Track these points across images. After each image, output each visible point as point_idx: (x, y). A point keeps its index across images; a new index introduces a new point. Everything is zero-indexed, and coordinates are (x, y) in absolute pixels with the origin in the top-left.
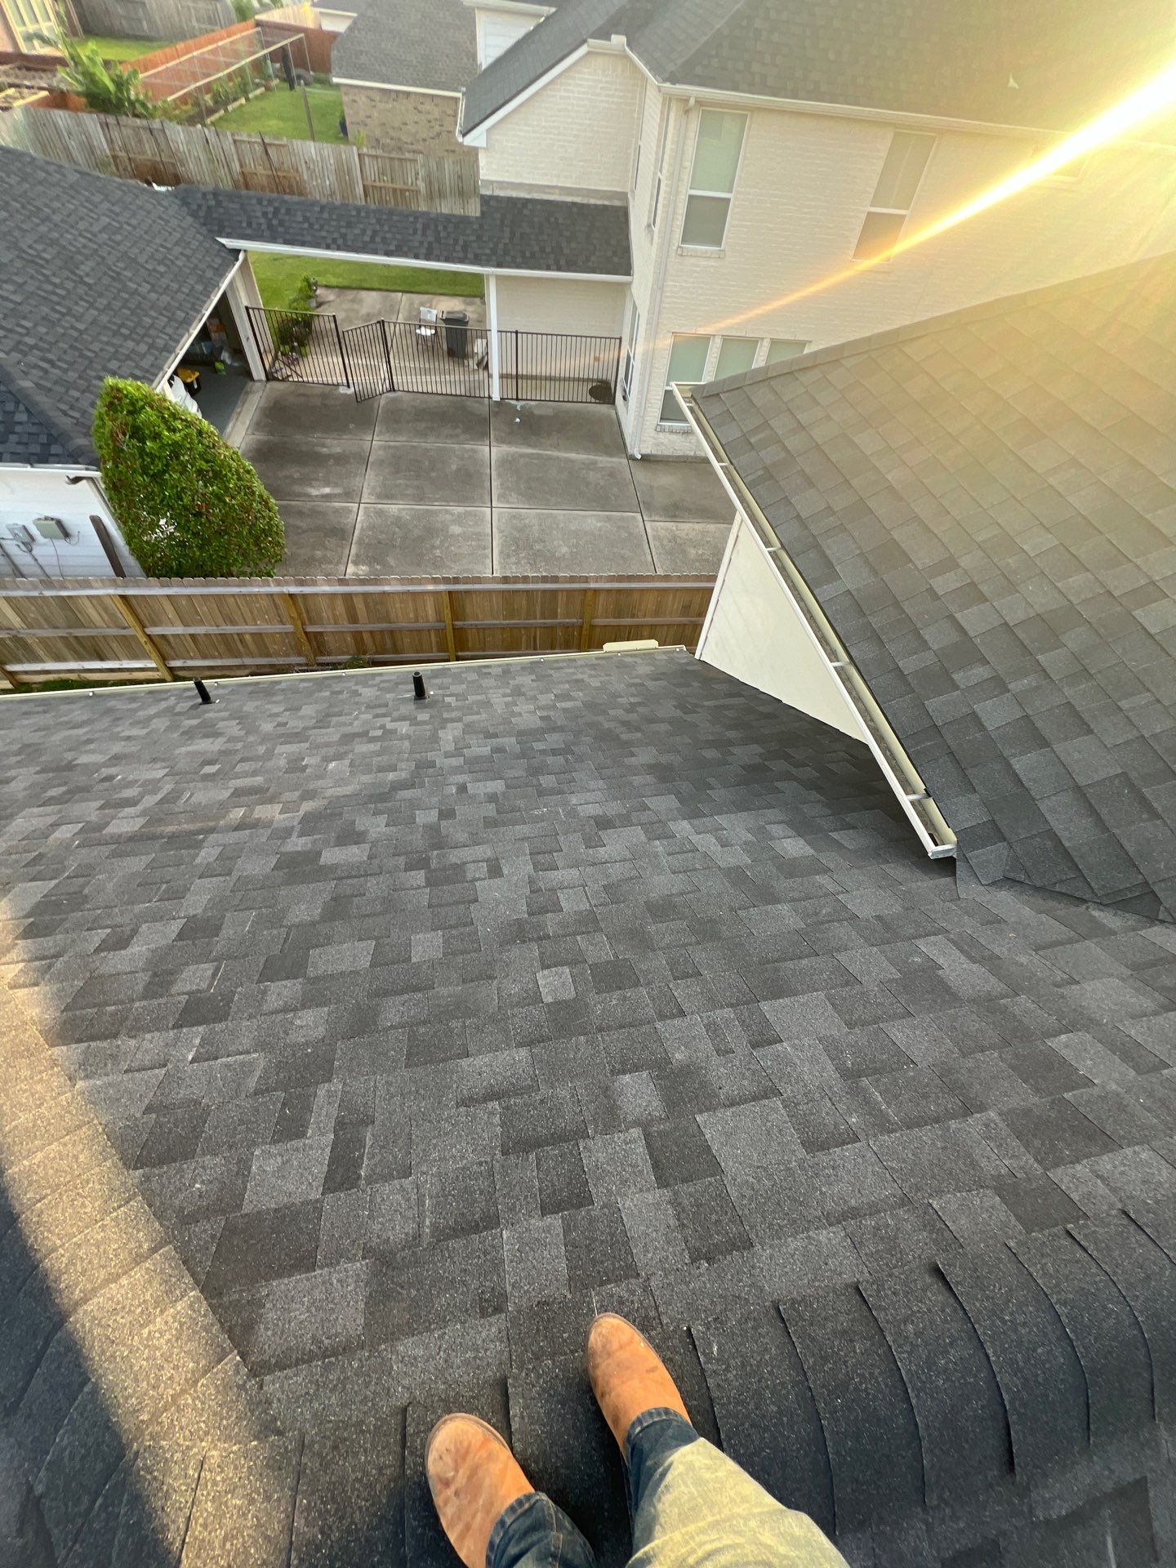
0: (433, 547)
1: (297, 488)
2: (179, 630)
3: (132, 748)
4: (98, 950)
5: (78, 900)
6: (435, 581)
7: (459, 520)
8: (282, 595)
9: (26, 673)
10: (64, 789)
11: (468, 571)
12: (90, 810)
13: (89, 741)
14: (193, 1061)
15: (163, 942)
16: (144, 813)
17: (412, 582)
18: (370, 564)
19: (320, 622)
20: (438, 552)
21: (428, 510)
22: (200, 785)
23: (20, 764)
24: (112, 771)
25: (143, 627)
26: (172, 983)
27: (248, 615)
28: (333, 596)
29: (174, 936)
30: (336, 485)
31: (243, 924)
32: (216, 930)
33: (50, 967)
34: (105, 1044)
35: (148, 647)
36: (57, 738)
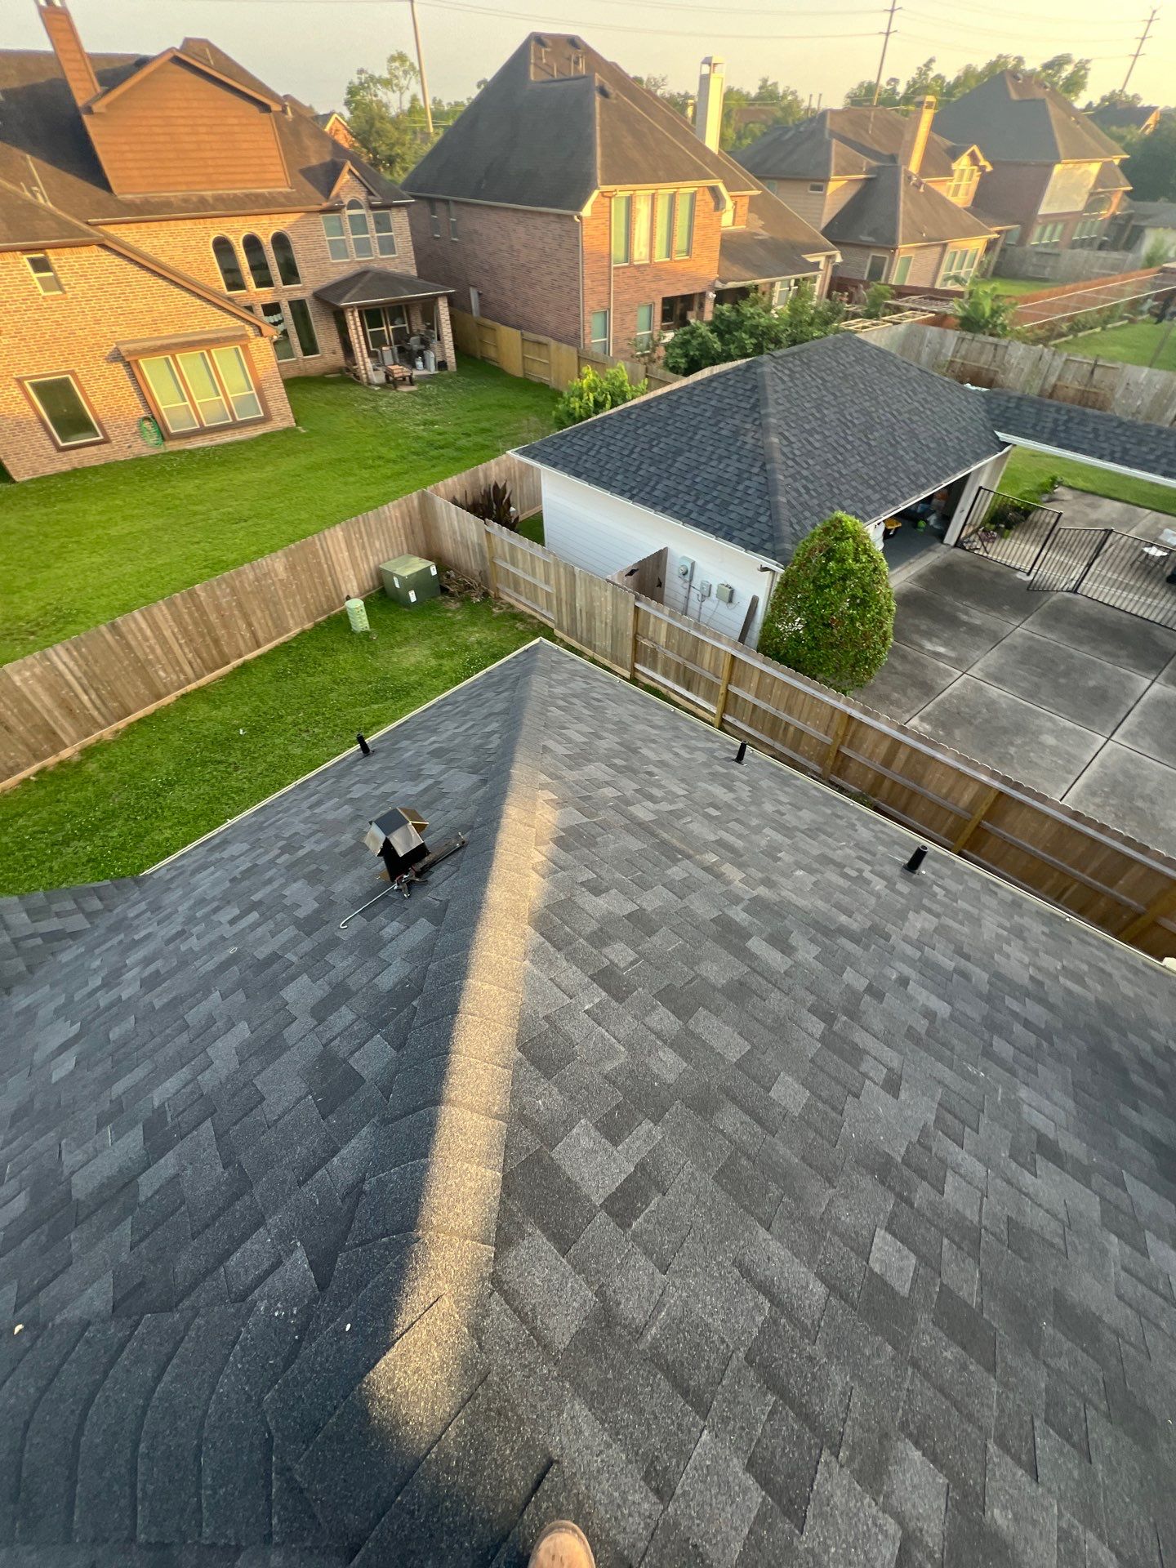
0: (1012, 744)
1: (916, 637)
2: (750, 697)
3: (673, 761)
4: (582, 884)
5: (591, 842)
6: (994, 775)
7: (1059, 733)
8: (843, 713)
9: (643, 674)
10: (623, 763)
11: (1035, 783)
12: (629, 786)
13: (654, 741)
14: (586, 1012)
15: (617, 911)
16: (656, 812)
17: (969, 763)
18: (935, 727)
19: (857, 751)
20: (1012, 750)
21: (1030, 709)
22: (700, 818)
23: (612, 731)
24: (655, 770)
25: (730, 682)
26: (606, 945)
27: (805, 715)
28: (885, 735)
29: (626, 913)
30: (954, 649)
31: (670, 943)
32: (651, 933)
33: (556, 872)
34: (552, 949)
35: (721, 698)
36: (640, 727)
